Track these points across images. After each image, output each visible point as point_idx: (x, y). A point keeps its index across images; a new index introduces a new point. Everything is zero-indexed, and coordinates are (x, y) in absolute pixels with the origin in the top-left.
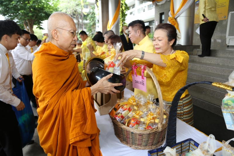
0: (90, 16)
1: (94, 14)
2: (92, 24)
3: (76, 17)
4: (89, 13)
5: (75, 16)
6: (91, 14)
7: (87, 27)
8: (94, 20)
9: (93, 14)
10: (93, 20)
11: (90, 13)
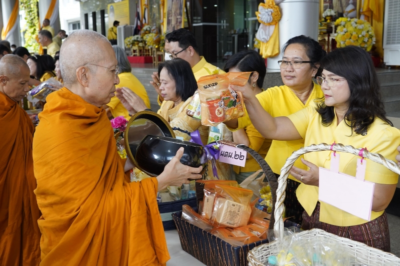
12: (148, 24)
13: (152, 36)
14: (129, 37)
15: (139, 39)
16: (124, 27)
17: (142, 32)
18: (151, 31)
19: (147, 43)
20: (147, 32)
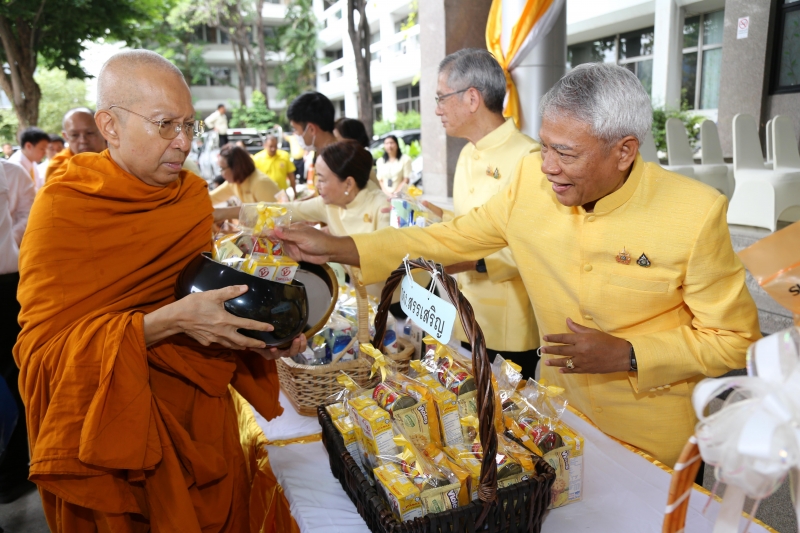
0: (291, 32)
1: (307, 23)
2: (299, 64)
3: (236, 33)
4: (288, 20)
5: (232, 30)
6: (294, 26)
7: (281, 78)
8: (310, 50)
9: (307, 25)
10: (305, 50)
11: (293, 21)
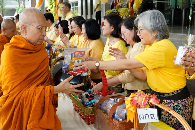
12: (120, 2)
13: (123, 9)
14: (108, 10)
15: (115, 11)
16: (105, 4)
17: (117, 7)
18: (123, 7)
19: (120, 13)
20: (120, 7)
